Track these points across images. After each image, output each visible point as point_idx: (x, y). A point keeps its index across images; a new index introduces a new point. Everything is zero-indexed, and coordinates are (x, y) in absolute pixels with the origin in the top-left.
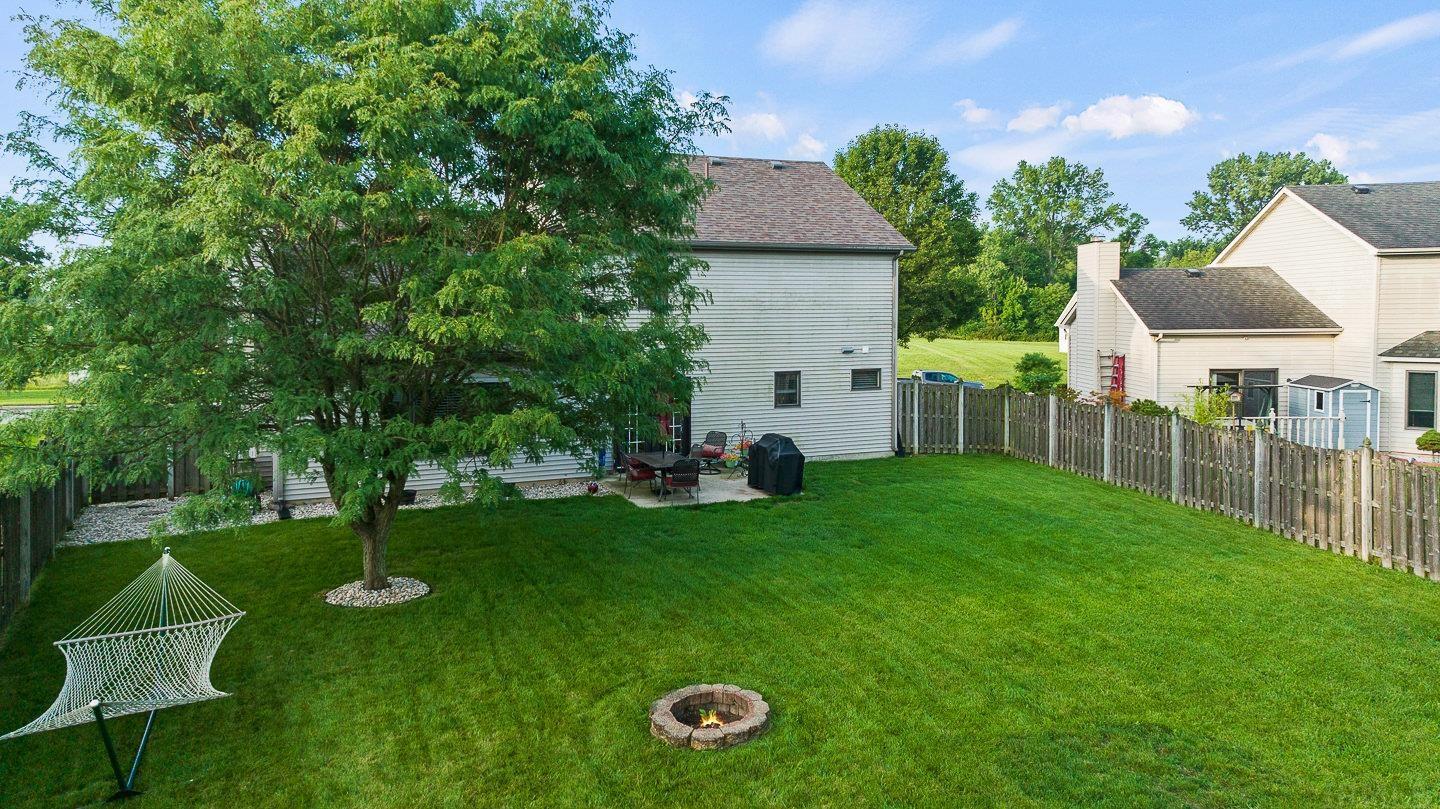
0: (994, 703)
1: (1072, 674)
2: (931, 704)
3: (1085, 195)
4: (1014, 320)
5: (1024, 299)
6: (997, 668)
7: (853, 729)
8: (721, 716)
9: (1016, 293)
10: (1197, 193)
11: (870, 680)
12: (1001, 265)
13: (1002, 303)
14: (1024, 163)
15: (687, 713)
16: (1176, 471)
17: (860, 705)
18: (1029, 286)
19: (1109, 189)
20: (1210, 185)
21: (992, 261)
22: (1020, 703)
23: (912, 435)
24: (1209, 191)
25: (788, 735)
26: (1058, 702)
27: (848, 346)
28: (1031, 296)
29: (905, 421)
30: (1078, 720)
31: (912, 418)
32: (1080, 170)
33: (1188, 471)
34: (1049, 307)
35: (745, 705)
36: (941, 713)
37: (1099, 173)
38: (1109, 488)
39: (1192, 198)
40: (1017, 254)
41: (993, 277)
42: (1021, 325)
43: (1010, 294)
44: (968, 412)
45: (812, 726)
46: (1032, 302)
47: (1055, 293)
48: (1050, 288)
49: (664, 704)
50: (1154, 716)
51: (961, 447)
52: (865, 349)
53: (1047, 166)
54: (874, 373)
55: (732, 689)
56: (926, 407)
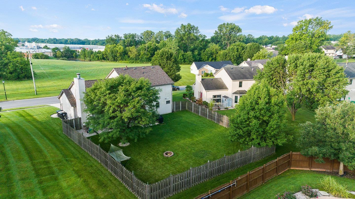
0: (191, 150)
1: (197, 146)
2: (186, 151)
3: (195, 32)
4: (181, 60)
5: (183, 55)
6: (191, 146)
7: (181, 153)
8: (170, 154)
9: (181, 54)
10: (216, 31)
11: (181, 149)
12: (178, 48)
13: (178, 56)
14: (182, 24)
15: (166, 154)
16: (208, 115)
17: (180, 151)
18: (184, 52)
19: (199, 31)
20: (218, 30)
21: (176, 47)
22: (193, 149)
23: (174, 109)
24: (218, 31)
25: (176, 155)
26: (196, 149)
27: (166, 98)
28: (184, 54)
29: (173, 107)
30: (198, 150)
31: (174, 107)
32: (194, 26)
33: (209, 115)
34: (188, 57)
35: (171, 153)
36: (187, 151)
37: (197, 28)
38: (200, 117)
39: (215, 32)
40: (181, 45)
41: (176, 50)
42: (182, 61)
43: (180, 54)
44: (182, 104)
45: (177, 154)
46: (184, 56)
47: (189, 54)
48: (188, 53)
49: (164, 154)
50: (204, 149)
51: (181, 110)
52: (168, 98)
53: (187, 25)
54: (169, 101)
55: (169, 151)
56: (176, 105)
